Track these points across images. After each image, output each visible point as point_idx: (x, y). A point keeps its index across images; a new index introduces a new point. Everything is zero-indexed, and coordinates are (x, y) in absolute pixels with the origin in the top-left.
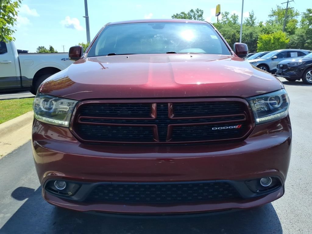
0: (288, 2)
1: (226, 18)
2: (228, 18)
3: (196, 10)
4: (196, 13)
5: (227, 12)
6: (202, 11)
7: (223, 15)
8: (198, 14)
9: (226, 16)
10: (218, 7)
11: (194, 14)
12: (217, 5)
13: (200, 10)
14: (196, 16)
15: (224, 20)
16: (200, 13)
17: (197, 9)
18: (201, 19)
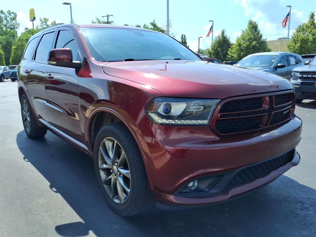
0: (108, 16)
1: (46, 25)
2: (47, 25)
3: (7, 12)
4: (8, 15)
5: (46, 18)
6: (15, 13)
7: (42, 20)
8: (10, 16)
9: (46, 22)
10: (32, 12)
11: (5, 16)
12: (31, 9)
13: (13, 13)
14: (8, 19)
15: (44, 26)
16: (12, 16)
17: (9, 11)
18: (15, 22)
